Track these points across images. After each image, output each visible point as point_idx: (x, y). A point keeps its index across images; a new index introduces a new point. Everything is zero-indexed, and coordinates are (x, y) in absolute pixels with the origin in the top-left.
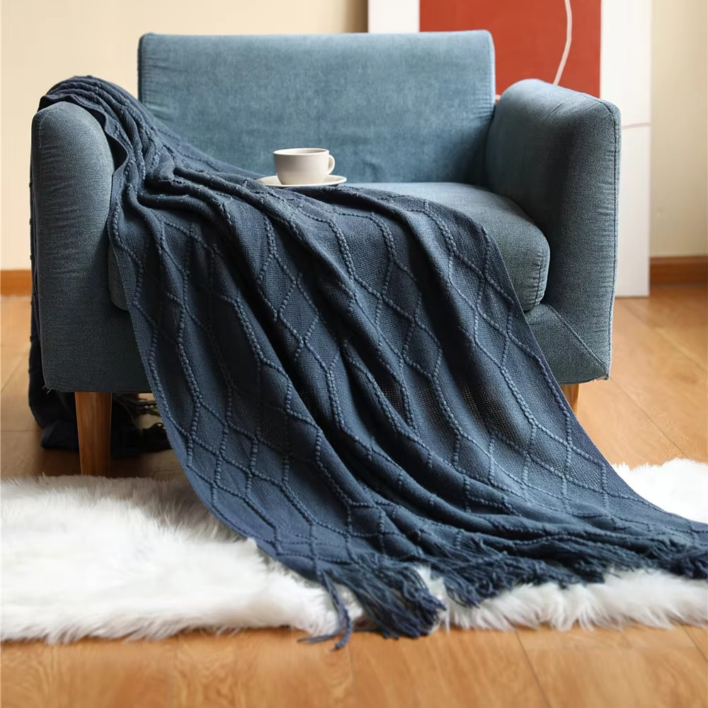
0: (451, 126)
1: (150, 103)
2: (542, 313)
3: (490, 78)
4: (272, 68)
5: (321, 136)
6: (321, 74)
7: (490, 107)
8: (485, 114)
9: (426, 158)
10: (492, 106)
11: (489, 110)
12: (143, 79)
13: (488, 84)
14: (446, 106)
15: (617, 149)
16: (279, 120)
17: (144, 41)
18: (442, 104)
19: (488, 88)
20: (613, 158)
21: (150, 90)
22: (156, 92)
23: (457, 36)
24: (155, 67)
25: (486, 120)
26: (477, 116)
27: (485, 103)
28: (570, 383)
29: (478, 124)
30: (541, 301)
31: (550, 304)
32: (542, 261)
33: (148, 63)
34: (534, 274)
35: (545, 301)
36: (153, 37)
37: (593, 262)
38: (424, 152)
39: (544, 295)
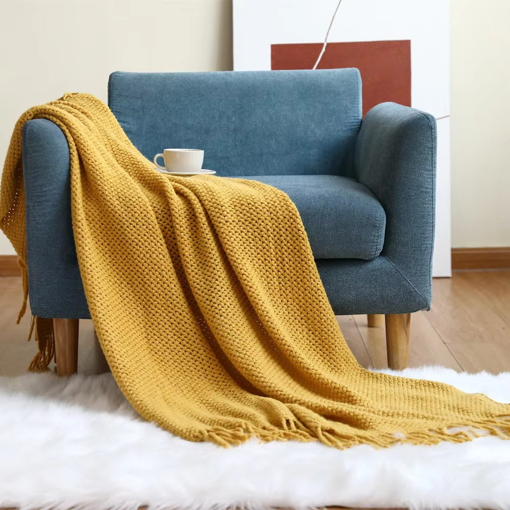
0: (329, 135)
2: (382, 262)
3: (358, 101)
4: (203, 95)
6: (237, 100)
7: (358, 122)
9: (312, 158)
10: (360, 121)
11: (357, 124)
13: (356, 105)
14: (326, 121)
16: (207, 132)
17: (113, 77)
18: (323, 120)
19: (357, 109)
20: (430, 153)
21: (117, 112)
22: (120, 112)
23: (334, 72)
24: (120, 95)
25: (355, 131)
26: (349, 128)
27: (355, 119)
28: (404, 313)
29: (350, 134)
30: (380, 253)
31: (387, 256)
32: (380, 224)
33: (115, 93)
34: (374, 233)
35: (383, 254)
36: (119, 75)
37: (417, 226)
38: (310, 154)
39: (382, 248)
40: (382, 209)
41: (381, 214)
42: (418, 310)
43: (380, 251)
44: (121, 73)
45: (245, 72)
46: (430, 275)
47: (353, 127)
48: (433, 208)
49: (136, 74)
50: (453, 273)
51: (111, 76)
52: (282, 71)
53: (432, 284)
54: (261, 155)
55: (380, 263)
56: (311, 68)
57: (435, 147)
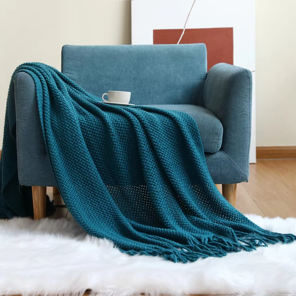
0: (189, 82)
1: (66, 73)
2: (221, 154)
3: (205, 62)
4: (116, 58)
5: (136, 86)
6: (135, 61)
7: (205, 74)
8: (203, 77)
9: (178, 95)
10: (206, 74)
11: (204, 75)
12: (63, 63)
13: (204, 65)
14: (186, 74)
15: (250, 88)
16: (118, 79)
17: (64, 48)
19: (204, 67)
20: (249, 92)
21: (66, 68)
22: (68, 68)
23: (191, 45)
24: (69, 58)
25: (203, 79)
26: (200, 78)
27: (203, 73)
28: (233, 183)
29: (200, 81)
30: (220, 149)
31: (223, 151)
32: (220, 133)
33: (65, 57)
34: (216, 138)
35: (222, 149)
36: (68, 47)
37: (241, 134)
38: (178, 92)
39: (221, 146)
40: (221, 124)
41: (220, 126)
42: (241, 182)
43: (220, 148)
44: (69, 46)
45: (140, 45)
46: (248, 161)
47: (201, 77)
48: (250, 123)
49: (78, 46)
50: (257, 161)
51: (63, 48)
52: (161, 45)
53: (249, 167)
54: (149, 93)
55: (219, 155)
56: (176, 43)
57: (251, 89)
